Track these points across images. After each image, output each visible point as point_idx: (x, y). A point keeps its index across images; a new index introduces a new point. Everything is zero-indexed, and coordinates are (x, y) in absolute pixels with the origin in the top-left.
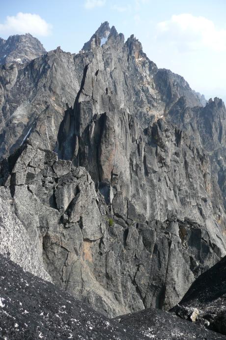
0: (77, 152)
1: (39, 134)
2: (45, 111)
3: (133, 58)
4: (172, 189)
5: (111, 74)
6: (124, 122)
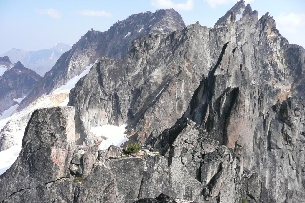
1: (170, 94)
2: (178, 75)
4: (294, 168)
5: (241, 48)
6: (253, 97)
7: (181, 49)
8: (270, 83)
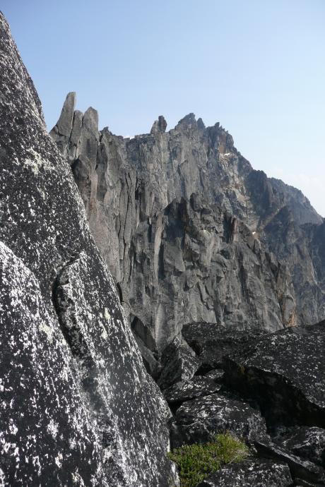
3: (216, 152)
5: (178, 168)
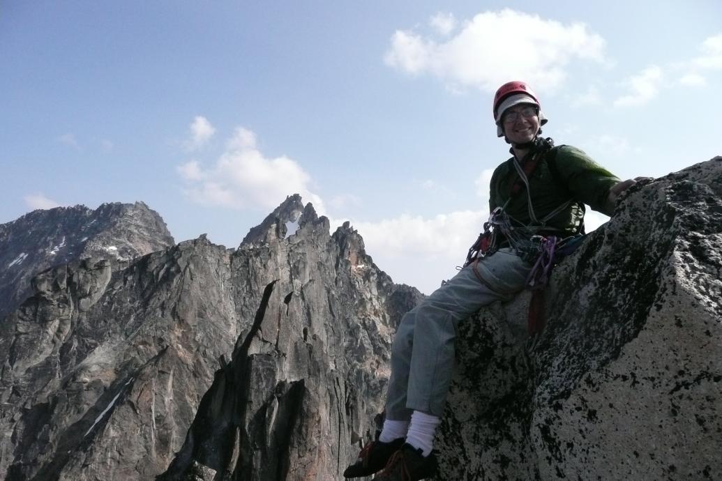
0: (235, 465)
1: (135, 411)
2: (157, 358)
5: (302, 292)
6: (336, 399)
7: (164, 296)
8: (367, 367)
